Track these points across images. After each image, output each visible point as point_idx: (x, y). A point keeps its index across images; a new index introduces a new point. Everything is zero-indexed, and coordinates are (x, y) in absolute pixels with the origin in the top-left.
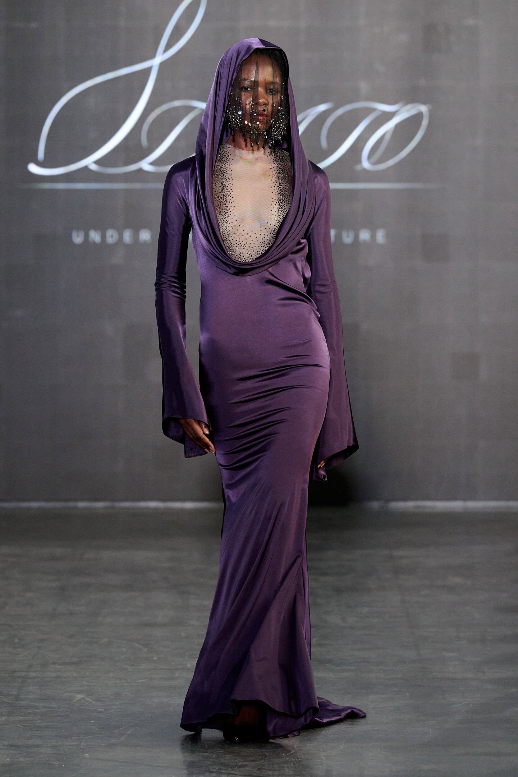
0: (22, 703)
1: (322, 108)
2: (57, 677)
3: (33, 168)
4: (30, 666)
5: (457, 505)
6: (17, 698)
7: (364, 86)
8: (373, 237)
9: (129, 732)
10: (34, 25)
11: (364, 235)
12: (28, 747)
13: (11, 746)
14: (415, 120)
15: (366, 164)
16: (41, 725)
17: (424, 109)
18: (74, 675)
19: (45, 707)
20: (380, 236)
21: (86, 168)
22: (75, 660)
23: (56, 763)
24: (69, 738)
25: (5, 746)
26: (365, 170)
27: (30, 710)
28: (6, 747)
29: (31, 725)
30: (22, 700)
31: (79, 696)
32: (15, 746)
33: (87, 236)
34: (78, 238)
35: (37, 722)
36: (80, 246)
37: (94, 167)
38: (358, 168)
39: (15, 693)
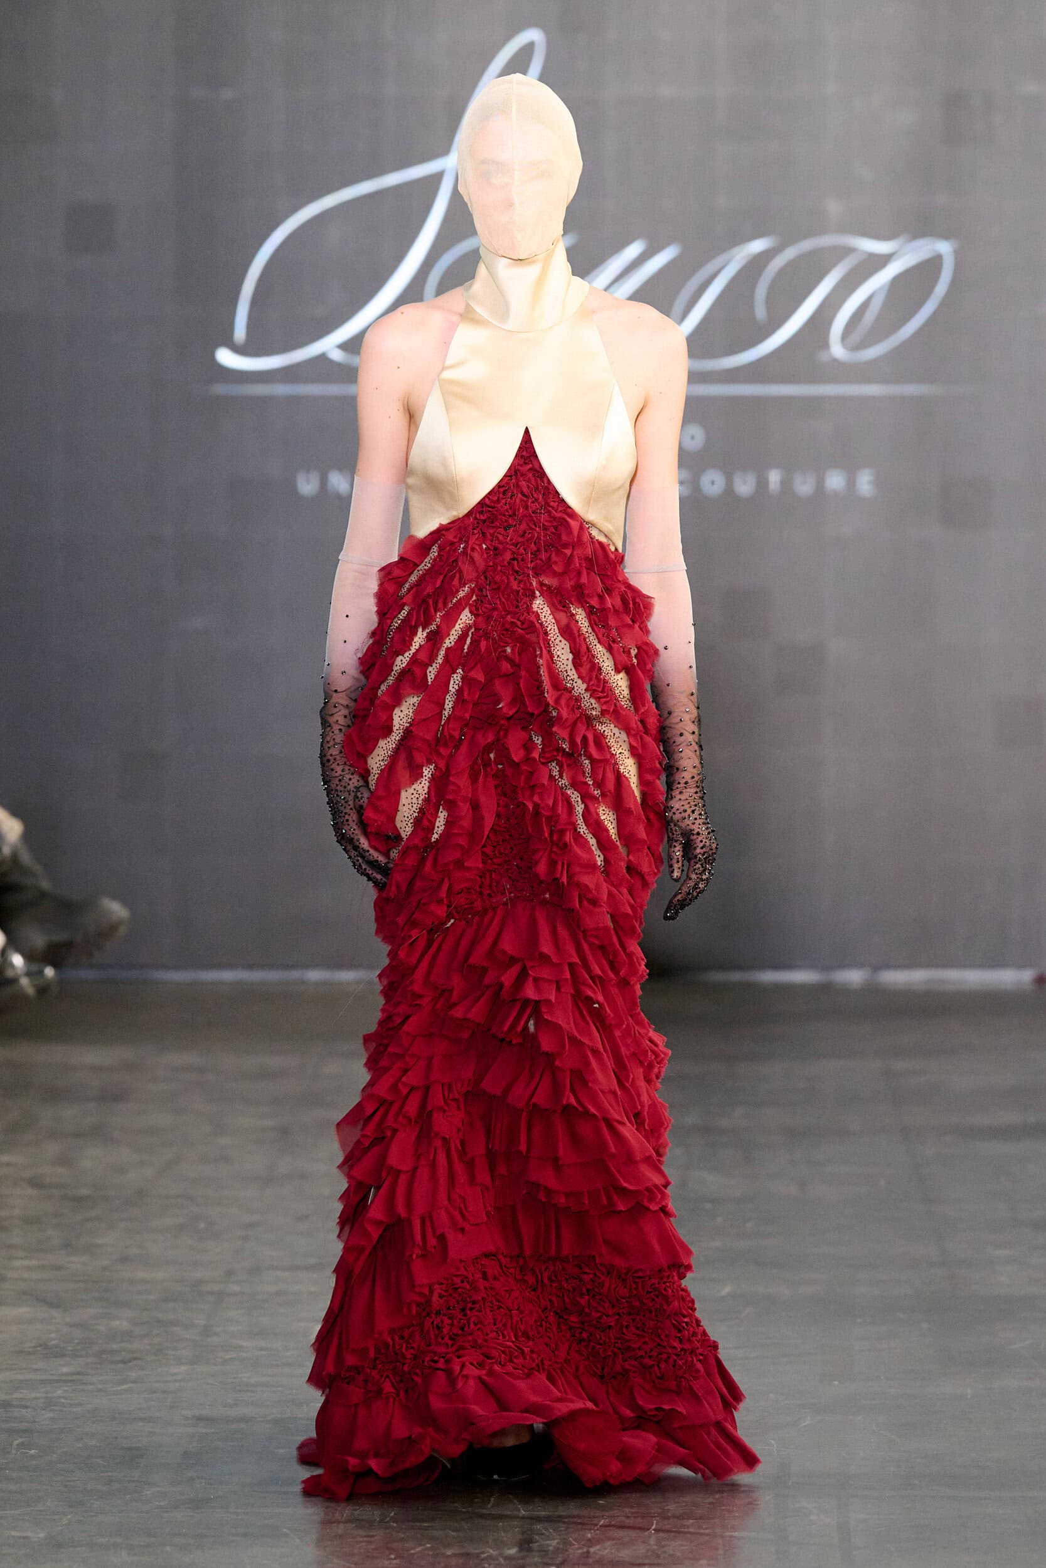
0: (215, 1340)
1: (757, 246)
2: (278, 1293)
3: (226, 357)
4: (229, 1273)
6: (207, 1331)
7: (834, 207)
8: (851, 483)
10: (227, 94)
11: (835, 481)
13: (199, 1419)
14: (929, 269)
15: (837, 350)
16: (252, 1381)
17: (945, 248)
18: (312, 1289)
19: (261, 1349)
20: (865, 482)
21: (323, 358)
22: (312, 1261)
24: (305, 1406)
25: (187, 1418)
26: (835, 361)
27: (234, 1355)
28: (189, 1422)
29: (234, 1381)
30: (216, 1334)
32: (208, 1420)
33: (324, 482)
34: (307, 486)
35: (245, 1375)
36: (311, 499)
37: (337, 355)
38: (823, 357)
39: (201, 1321)
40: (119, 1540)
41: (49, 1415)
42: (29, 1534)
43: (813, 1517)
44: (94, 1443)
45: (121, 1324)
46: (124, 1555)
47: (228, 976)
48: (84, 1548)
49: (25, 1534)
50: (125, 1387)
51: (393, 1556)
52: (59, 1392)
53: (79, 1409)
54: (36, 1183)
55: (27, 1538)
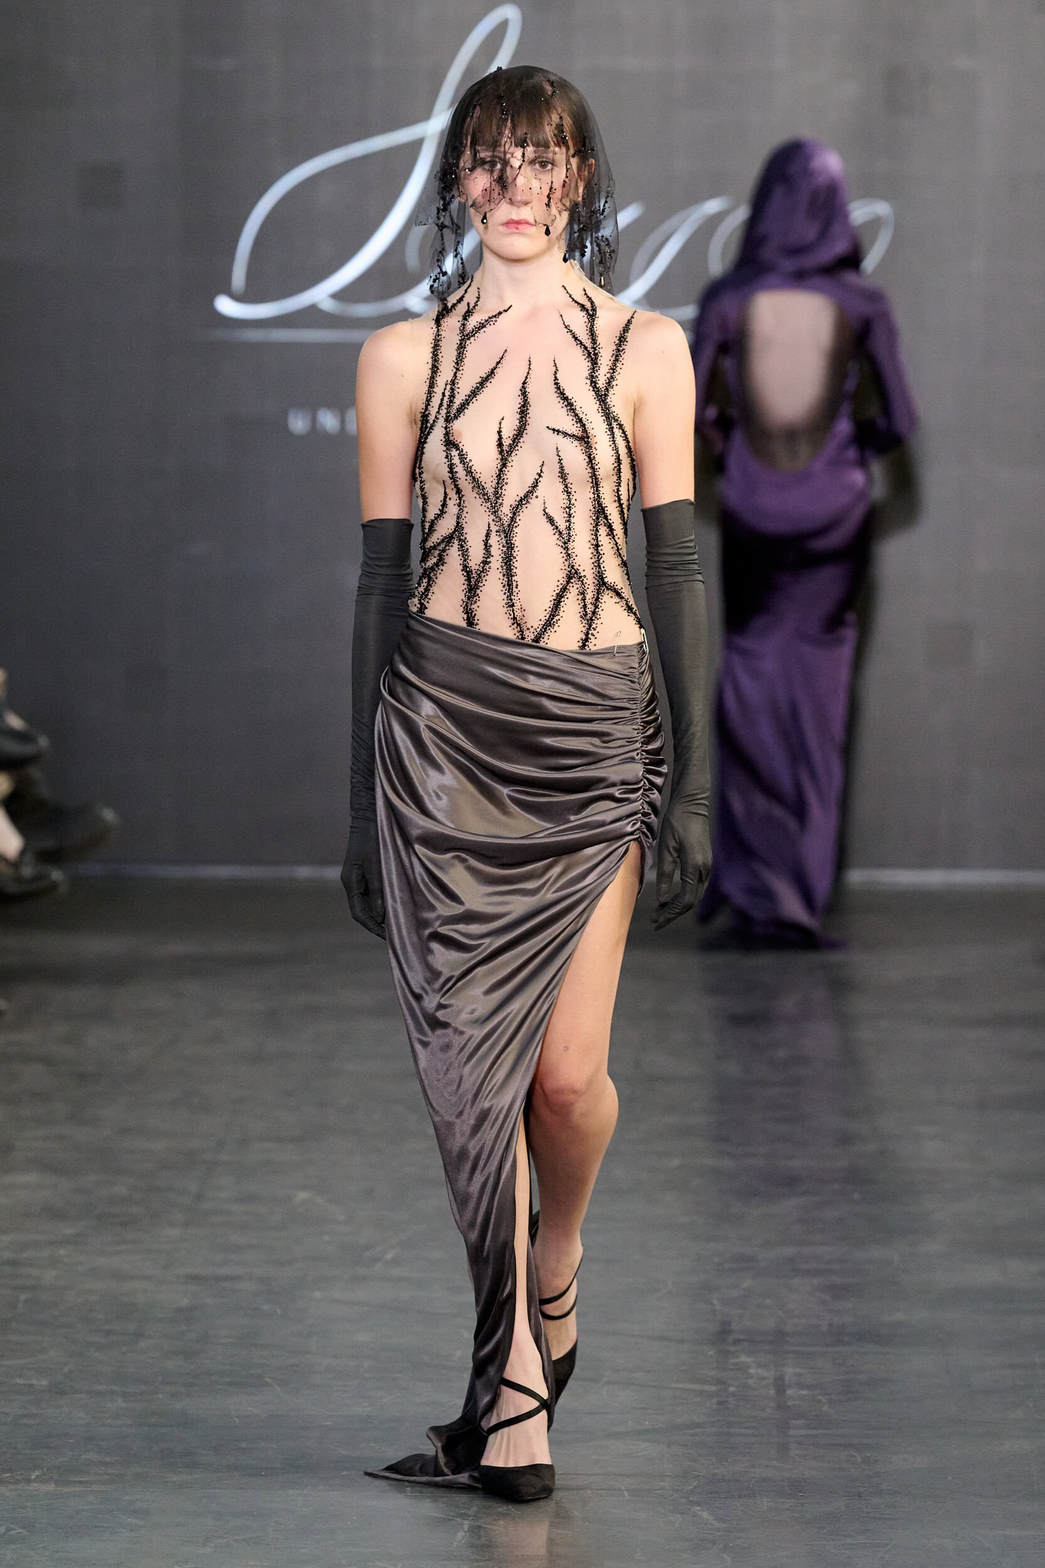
0: (206, 1205)
1: (712, 206)
2: (266, 1162)
3: (226, 306)
4: (221, 1144)
5: (934, 878)
6: (199, 1197)
9: (389, 1256)
10: (227, 63)
12: (218, 1279)
13: (192, 1277)
14: (867, 229)
16: (241, 1243)
17: (885, 209)
18: (295, 1159)
19: (249, 1214)
21: (313, 307)
22: (296, 1133)
23: (266, 1307)
25: (180, 1277)
27: (223, 1219)
28: (181, 1280)
30: (207, 1200)
31: (303, 1195)
33: (314, 420)
34: (298, 424)
35: (233, 1238)
36: (303, 438)
37: (328, 305)
39: (194, 1188)
40: (116, 1388)
41: (54, 1273)
42: (34, 1382)
43: (752, 1371)
44: (94, 1298)
45: (120, 1189)
46: (120, 1403)
47: (223, 872)
48: (83, 1395)
49: (28, 1382)
50: (123, 1247)
51: (365, 1405)
52: (62, 1252)
53: (79, 1268)
54: (46, 1061)
55: (31, 1385)
